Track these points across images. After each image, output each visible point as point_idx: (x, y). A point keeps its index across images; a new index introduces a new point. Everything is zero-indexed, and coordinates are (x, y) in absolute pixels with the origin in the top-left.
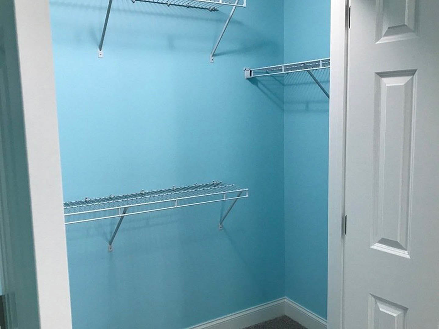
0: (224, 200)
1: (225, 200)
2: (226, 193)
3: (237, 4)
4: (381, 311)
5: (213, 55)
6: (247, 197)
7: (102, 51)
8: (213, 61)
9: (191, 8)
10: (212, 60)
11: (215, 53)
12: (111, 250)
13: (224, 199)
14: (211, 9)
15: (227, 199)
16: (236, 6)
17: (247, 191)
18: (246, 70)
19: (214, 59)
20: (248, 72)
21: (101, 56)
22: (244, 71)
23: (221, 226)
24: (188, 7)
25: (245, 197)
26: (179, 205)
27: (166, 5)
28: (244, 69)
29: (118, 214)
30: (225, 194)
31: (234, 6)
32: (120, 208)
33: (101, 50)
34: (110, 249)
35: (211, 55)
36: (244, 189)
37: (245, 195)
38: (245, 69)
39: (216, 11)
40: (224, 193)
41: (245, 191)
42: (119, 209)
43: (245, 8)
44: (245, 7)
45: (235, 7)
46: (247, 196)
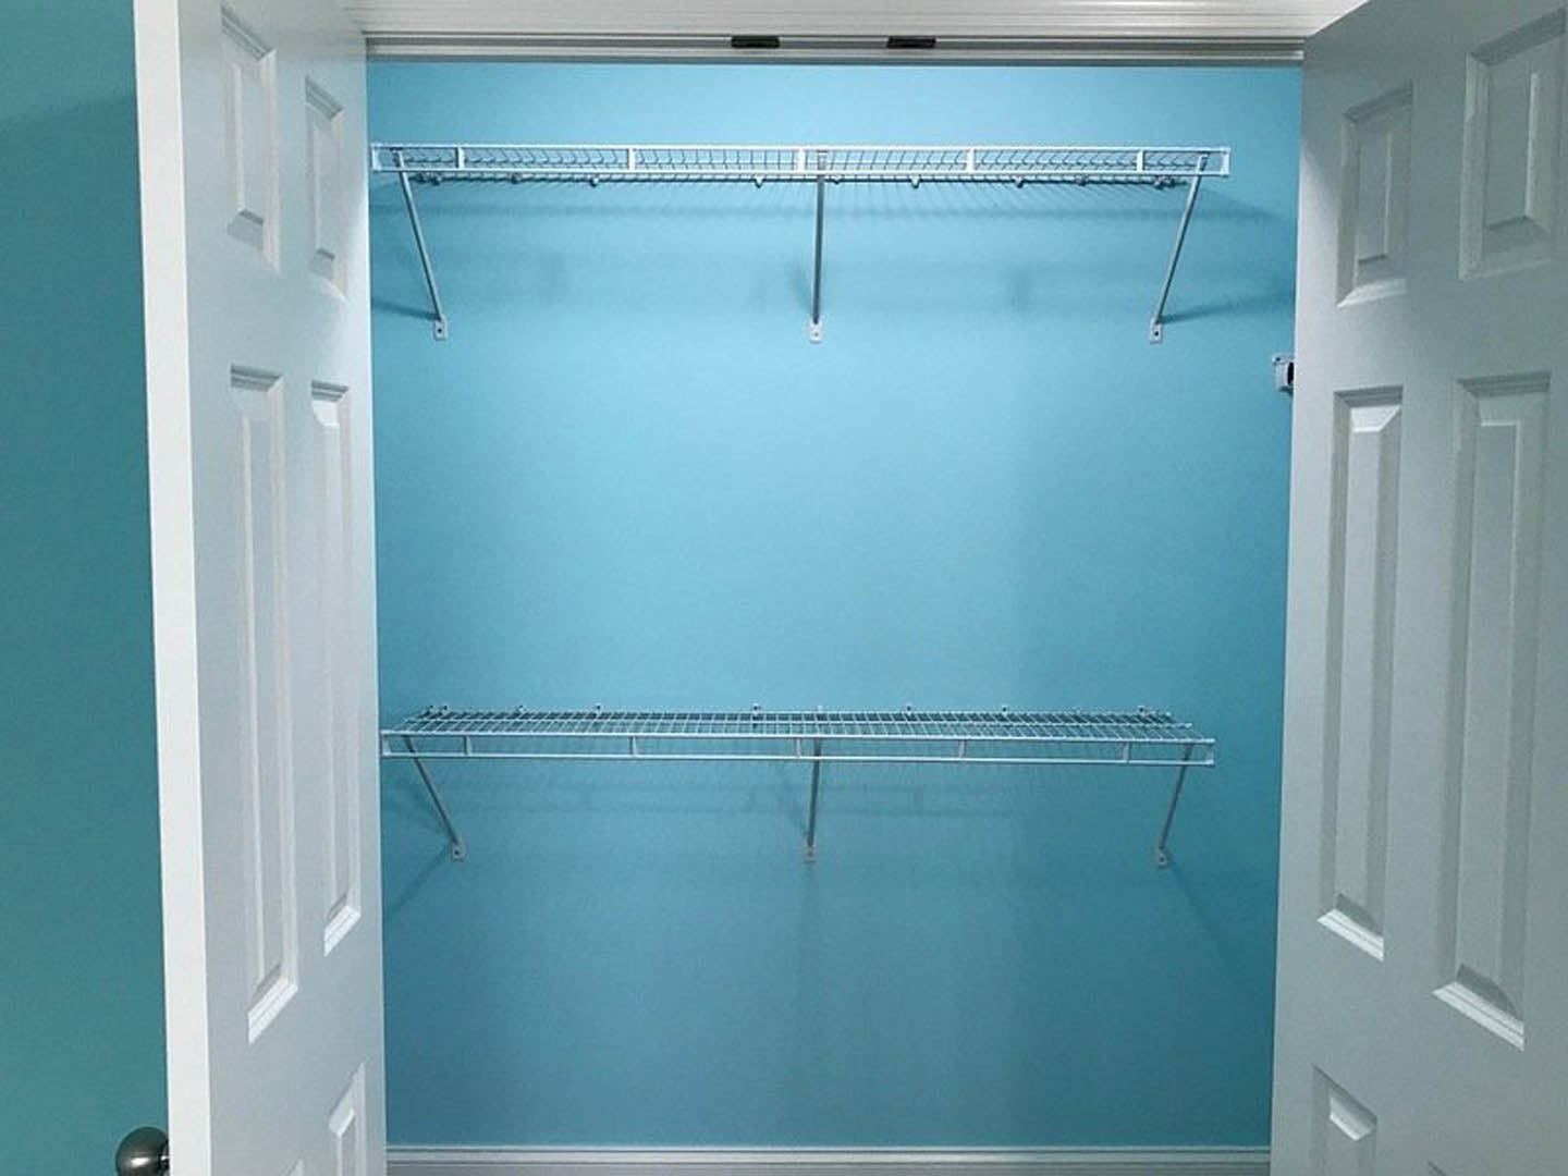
0: (1121, 765)
1: (1128, 764)
2: (1131, 743)
3: (1202, 169)
4: (1332, 1122)
5: (1161, 320)
6: (1210, 766)
7: (820, 323)
8: (1157, 338)
9: (1091, 186)
10: (1157, 334)
11: (1164, 314)
12: (811, 859)
13: (1123, 761)
14: (1157, 183)
15: (1131, 762)
16: (1200, 176)
17: (1211, 745)
18: (1282, 361)
19: (1162, 329)
20: (1283, 370)
21: (816, 339)
22: (1275, 364)
23: (1161, 855)
24: (1083, 183)
25: (1201, 763)
26: (969, 757)
27: (1012, 185)
28: (1274, 360)
29: (793, 755)
30: (1127, 748)
31: (1193, 176)
32: (801, 738)
33: (816, 321)
34: (810, 854)
35: (1153, 321)
36: (1199, 738)
37: (1204, 759)
38: (1278, 359)
39: (1177, 188)
40: (1125, 743)
41: (1205, 744)
42: (798, 741)
43: (1224, 180)
44: (1225, 176)
45: (1196, 179)
46: (1210, 762)
